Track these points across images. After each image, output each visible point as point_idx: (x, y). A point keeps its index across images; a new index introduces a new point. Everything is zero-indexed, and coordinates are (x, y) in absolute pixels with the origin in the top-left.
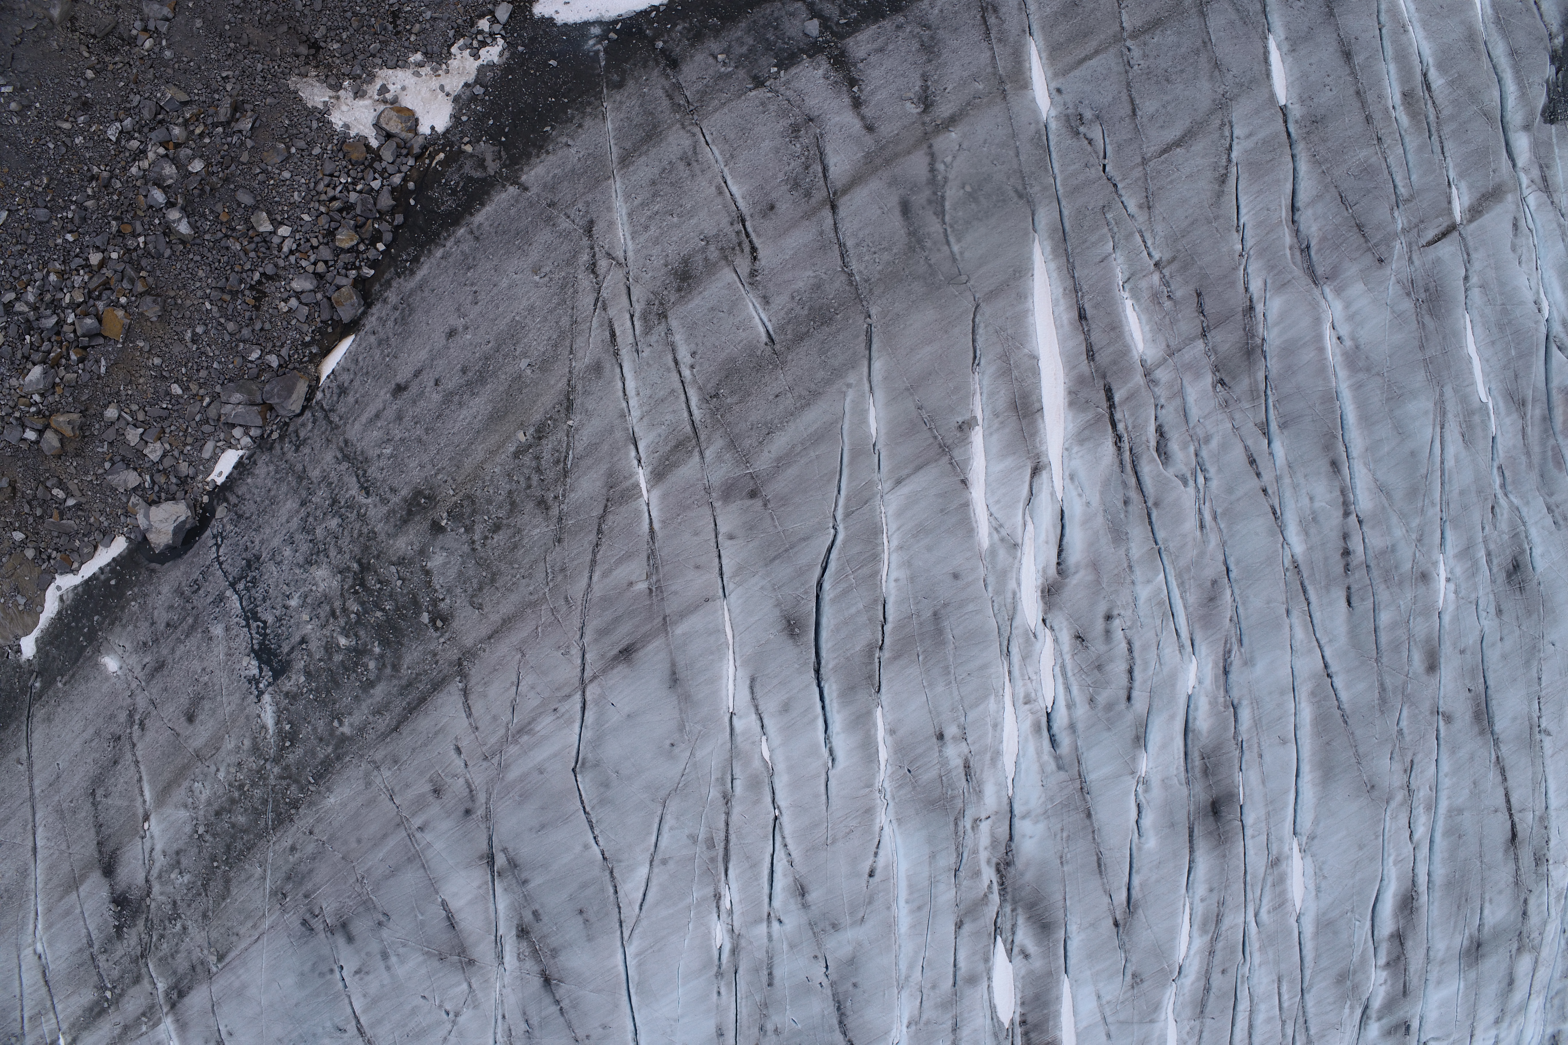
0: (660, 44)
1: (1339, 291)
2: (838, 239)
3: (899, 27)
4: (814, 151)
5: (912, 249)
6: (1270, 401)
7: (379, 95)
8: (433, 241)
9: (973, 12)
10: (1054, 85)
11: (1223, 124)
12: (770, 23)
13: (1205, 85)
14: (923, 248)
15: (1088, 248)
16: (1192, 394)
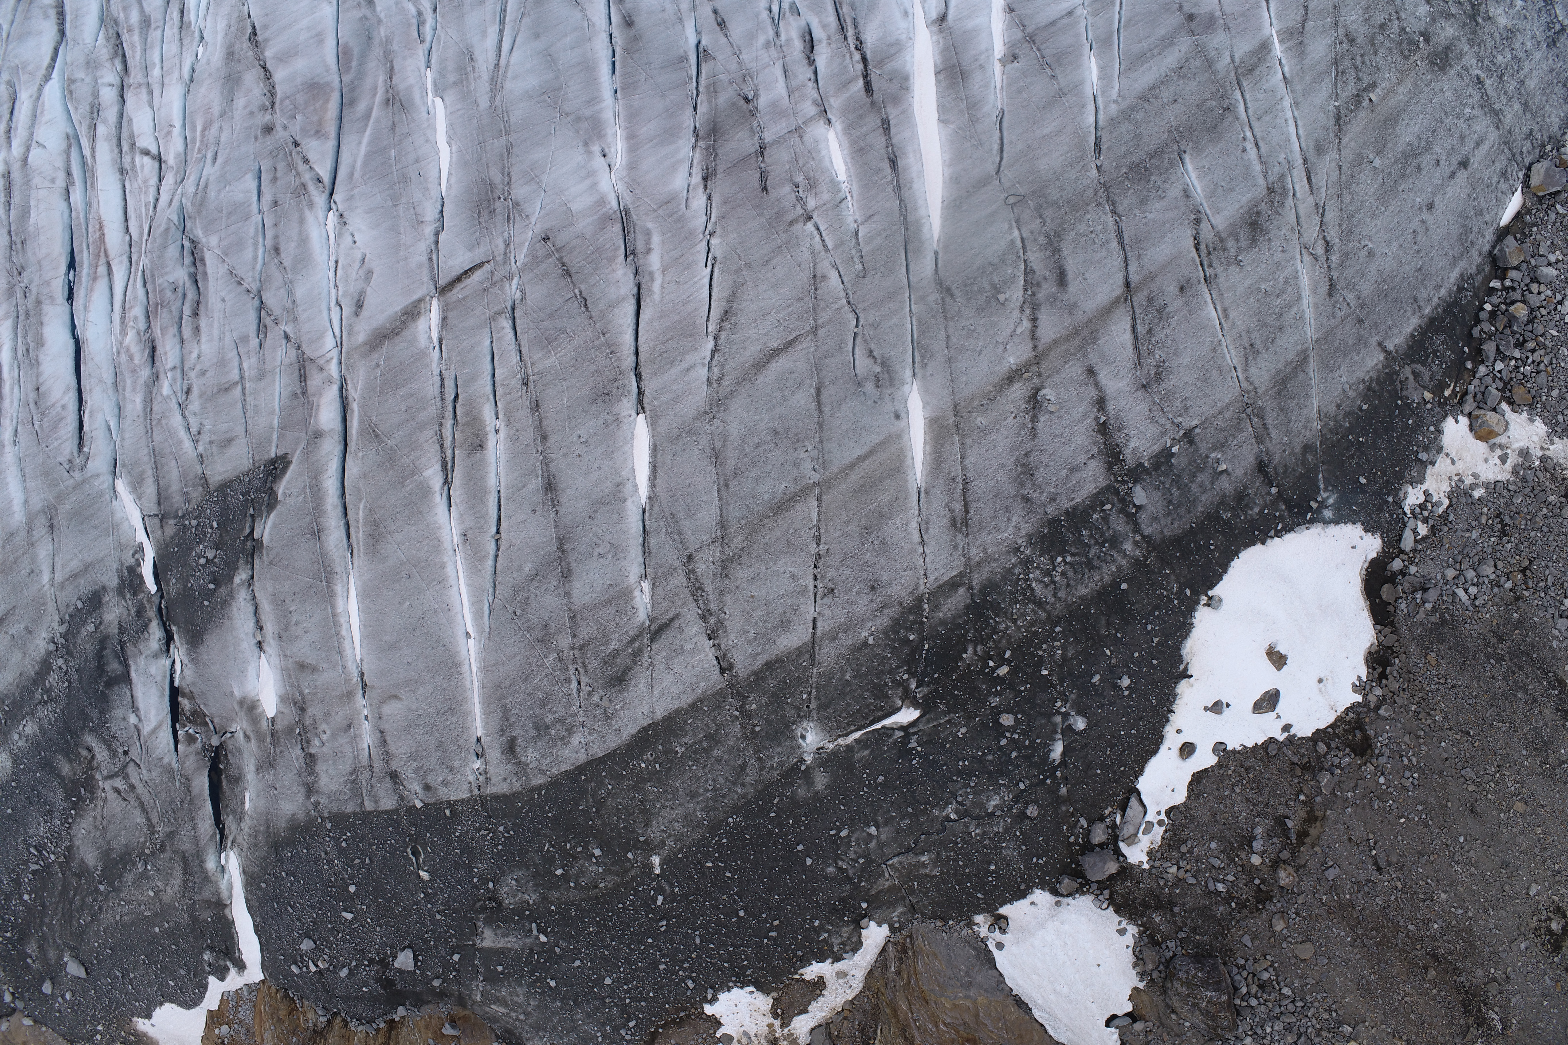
0: (1274, 490)
1: (602, 201)
2: (1124, 250)
3: (1053, 500)
4: (1143, 349)
5: (1058, 234)
6: (694, 84)
7: (1506, 454)
8: (1448, 306)
9: (976, 518)
10: (902, 424)
11: (719, 380)
12: (1175, 508)
13: (734, 429)
14: (1047, 235)
15: (885, 230)
16: (780, 87)
